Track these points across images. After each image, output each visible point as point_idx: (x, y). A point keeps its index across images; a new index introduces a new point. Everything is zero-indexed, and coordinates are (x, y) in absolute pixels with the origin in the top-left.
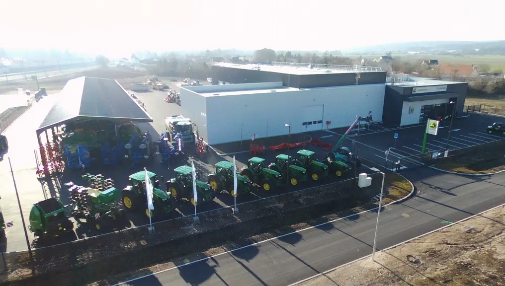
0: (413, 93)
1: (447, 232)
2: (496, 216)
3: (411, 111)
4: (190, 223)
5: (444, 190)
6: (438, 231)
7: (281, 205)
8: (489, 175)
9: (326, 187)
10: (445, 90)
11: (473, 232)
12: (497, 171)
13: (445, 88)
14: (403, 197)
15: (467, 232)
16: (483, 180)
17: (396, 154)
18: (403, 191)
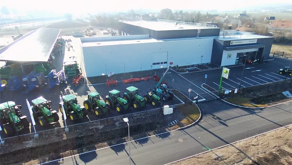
0: (231, 44)
1: (201, 158)
2: (245, 146)
3: (230, 56)
4: (31, 139)
5: (221, 121)
6: (194, 157)
7: (101, 127)
8: (261, 109)
9: (140, 114)
10: (256, 42)
11: (220, 159)
12: (270, 105)
13: (255, 41)
14: (188, 125)
15: (215, 159)
16: (255, 113)
17: (205, 88)
18: (190, 120)
